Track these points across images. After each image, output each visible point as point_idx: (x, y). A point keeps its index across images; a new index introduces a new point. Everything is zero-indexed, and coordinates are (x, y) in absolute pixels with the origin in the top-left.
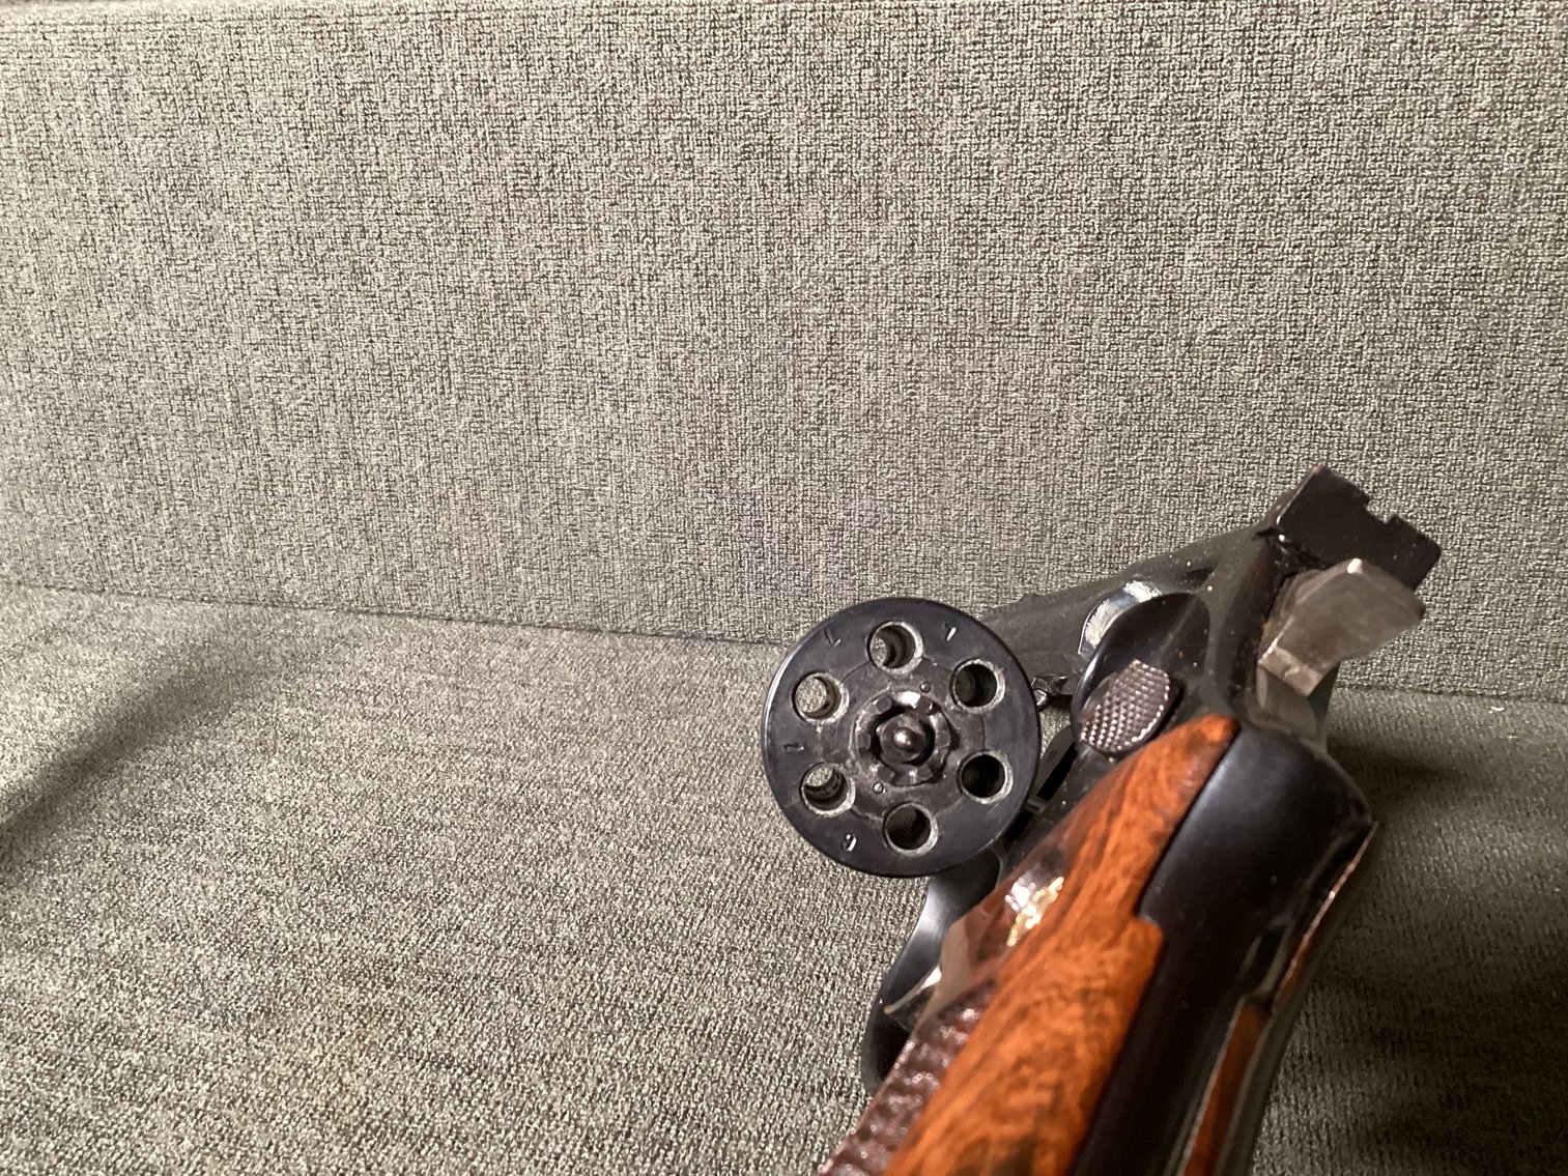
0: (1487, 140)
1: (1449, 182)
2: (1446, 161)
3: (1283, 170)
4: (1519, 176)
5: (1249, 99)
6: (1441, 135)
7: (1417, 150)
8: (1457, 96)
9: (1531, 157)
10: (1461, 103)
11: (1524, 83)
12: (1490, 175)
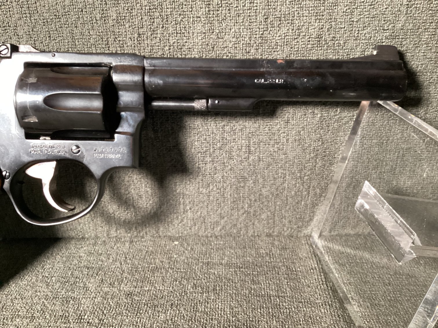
0: (119, 32)
1: (109, 50)
2: (105, 41)
3: (44, 46)
4: (134, 47)
5: (23, 18)
6: (100, 31)
7: (93, 37)
8: (103, 14)
9: (137, 39)
10: (105, 18)
11: (127, 8)
12: (123, 47)
